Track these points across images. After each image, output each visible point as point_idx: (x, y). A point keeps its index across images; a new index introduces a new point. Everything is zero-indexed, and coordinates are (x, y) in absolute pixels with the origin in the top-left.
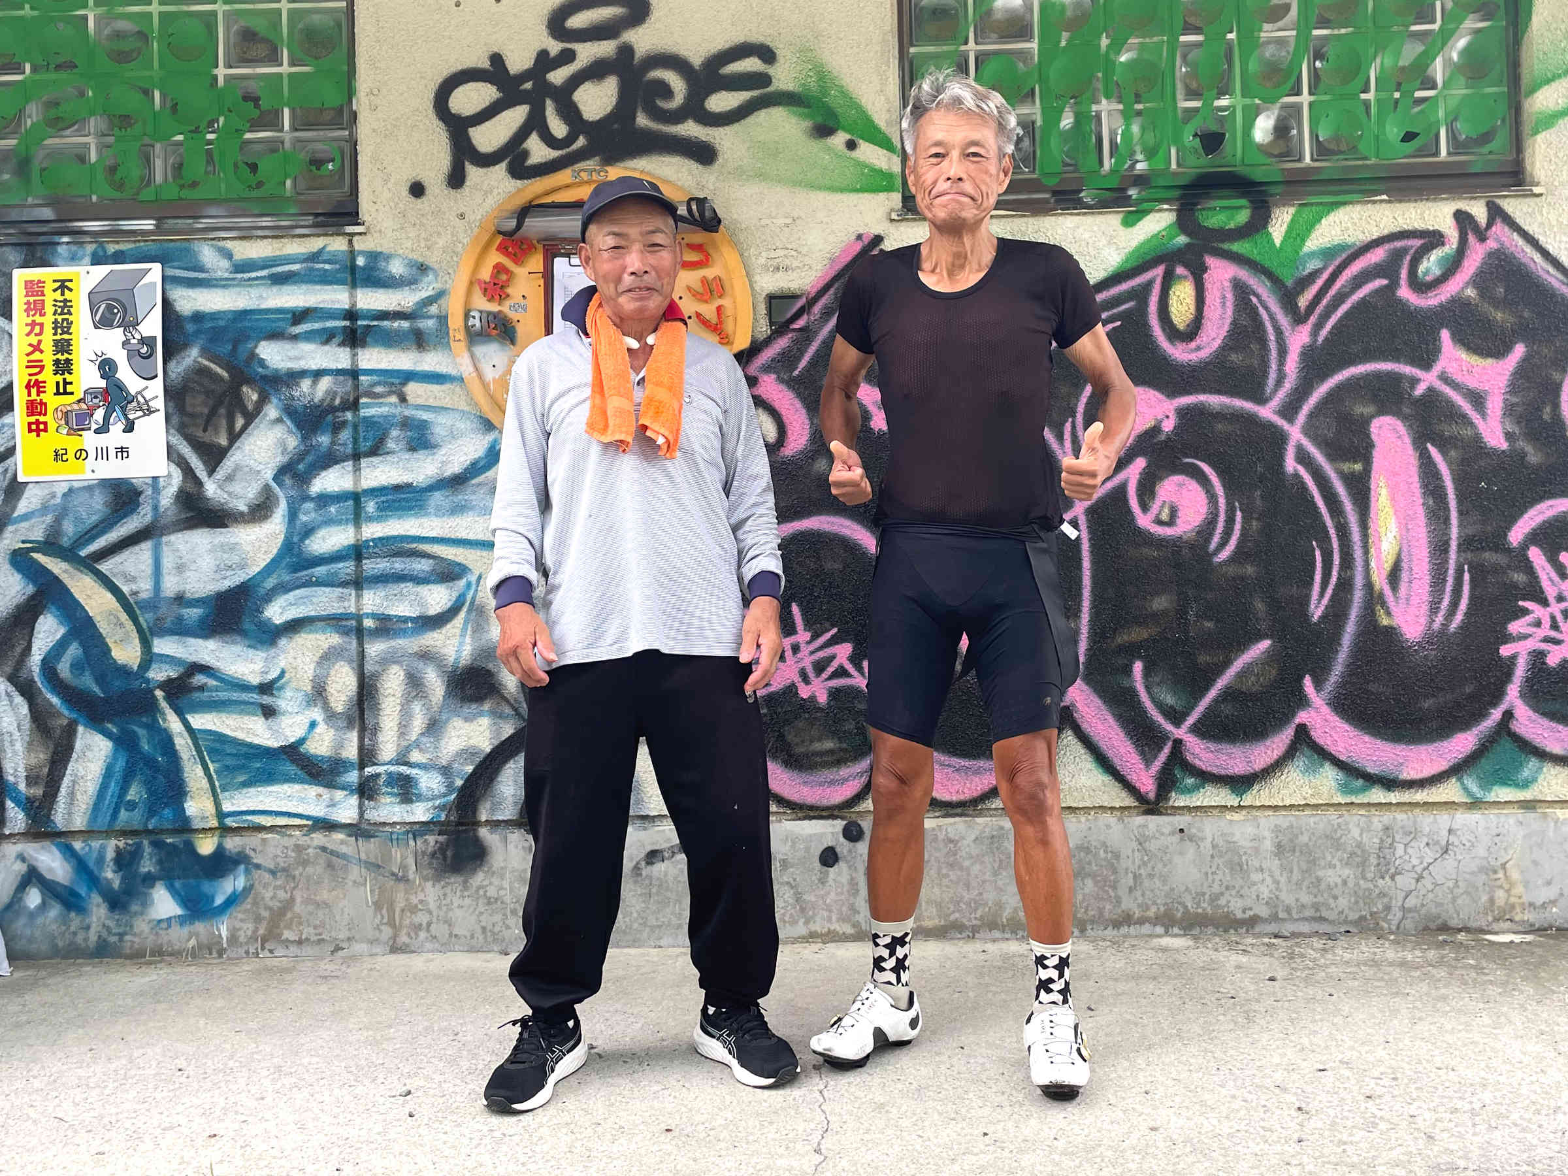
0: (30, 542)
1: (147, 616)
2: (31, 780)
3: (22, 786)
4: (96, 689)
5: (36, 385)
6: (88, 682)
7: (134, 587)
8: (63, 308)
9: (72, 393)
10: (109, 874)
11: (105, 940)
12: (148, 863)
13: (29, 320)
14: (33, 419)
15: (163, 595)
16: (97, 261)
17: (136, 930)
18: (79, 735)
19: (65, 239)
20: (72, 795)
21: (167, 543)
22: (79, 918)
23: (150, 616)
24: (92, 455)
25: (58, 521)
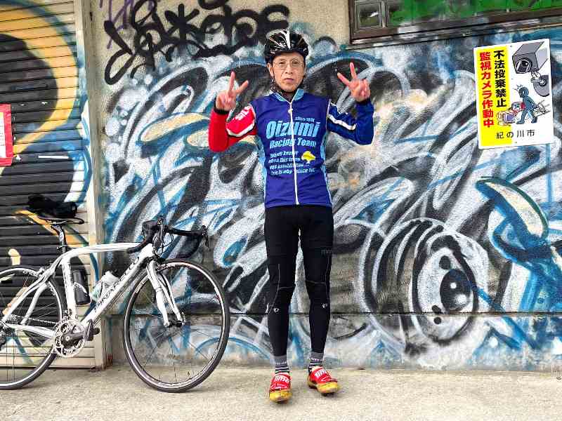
0: (485, 177)
1: (545, 211)
2: (491, 288)
3: (486, 290)
4: (521, 246)
5: (488, 103)
6: (517, 243)
7: (538, 198)
8: (500, 65)
9: (505, 106)
10: (531, 333)
11: (530, 363)
12: (550, 328)
13: (483, 72)
14: (487, 119)
15: (553, 200)
16: (515, 40)
17: (545, 359)
18: (513, 268)
19: (500, 31)
20: (511, 295)
21: (555, 176)
22: (517, 352)
23: (547, 211)
24: (515, 134)
25: (499, 167)
